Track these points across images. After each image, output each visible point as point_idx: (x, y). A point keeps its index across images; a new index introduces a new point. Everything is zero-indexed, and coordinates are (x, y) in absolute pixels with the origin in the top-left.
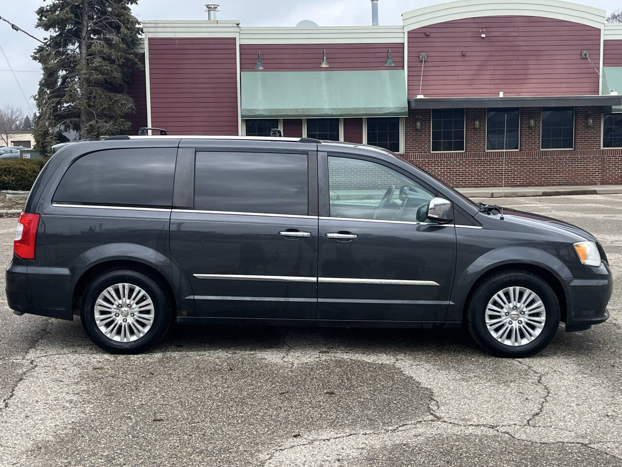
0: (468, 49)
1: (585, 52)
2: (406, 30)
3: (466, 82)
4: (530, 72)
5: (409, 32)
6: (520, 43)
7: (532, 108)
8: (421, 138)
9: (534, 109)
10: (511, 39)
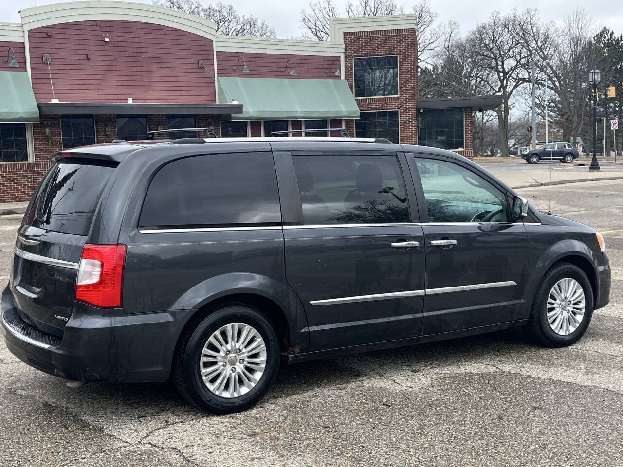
0: (91, 53)
1: (201, 62)
2: (27, 28)
3: (93, 87)
4: (154, 79)
5: (29, 31)
6: (143, 50)
7: (159, 115)
8: (52, 145)
9: (161, 116)
10: (134, 45)
